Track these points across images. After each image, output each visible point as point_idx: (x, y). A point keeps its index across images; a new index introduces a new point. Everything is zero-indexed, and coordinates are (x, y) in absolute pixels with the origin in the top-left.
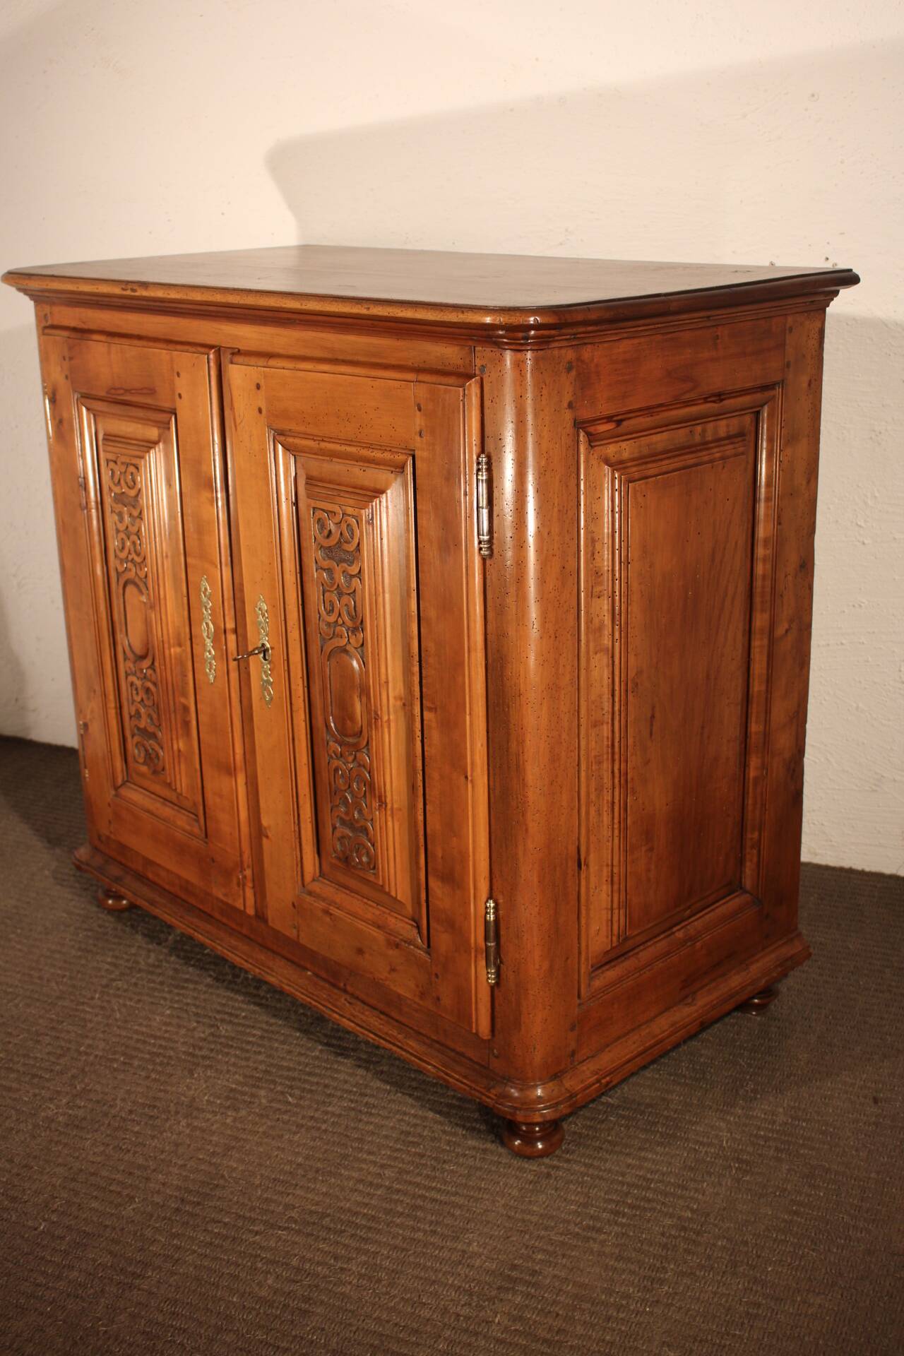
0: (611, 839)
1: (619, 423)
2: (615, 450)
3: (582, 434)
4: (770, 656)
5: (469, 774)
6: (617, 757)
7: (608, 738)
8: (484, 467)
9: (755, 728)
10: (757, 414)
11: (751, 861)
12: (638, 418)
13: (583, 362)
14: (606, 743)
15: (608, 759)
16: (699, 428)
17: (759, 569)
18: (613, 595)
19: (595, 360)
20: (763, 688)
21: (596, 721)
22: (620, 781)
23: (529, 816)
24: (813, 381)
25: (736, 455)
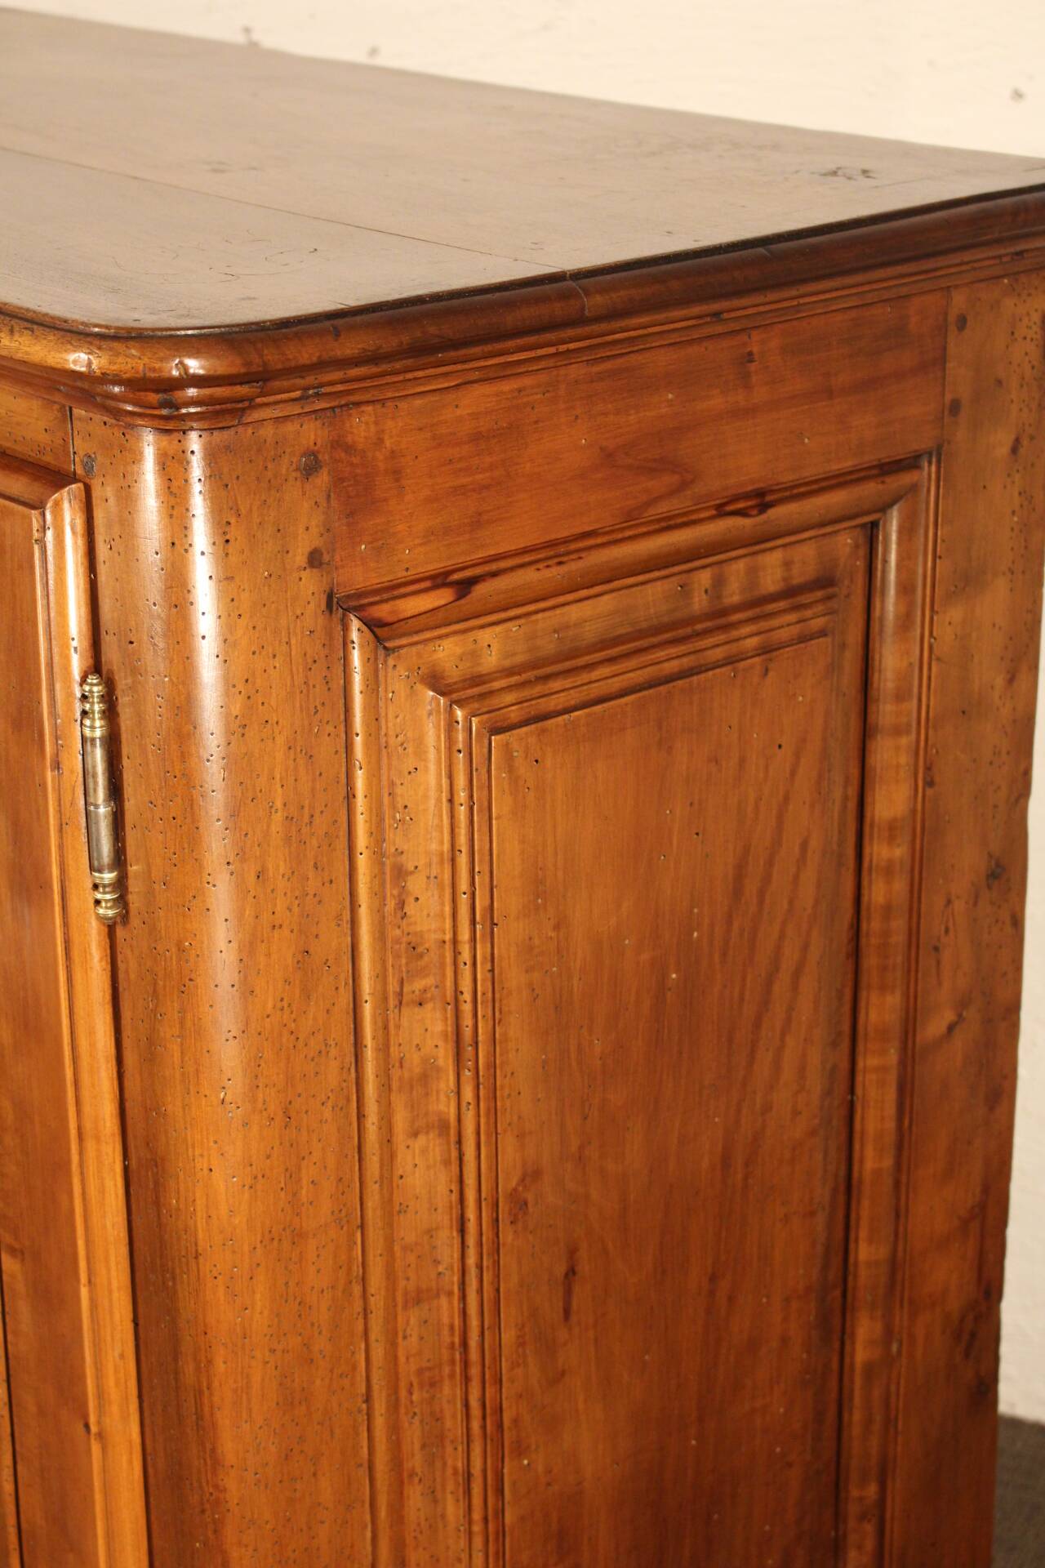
0: (464, 1556)
1: (464, 587)
2: (459, 650)
3: (355, 624)
4: (905, 1089)
5: (92, 1420)
6: (475, 1371)
7: (452, 1328)
8: (97, 707)
9: (868, 1252)
10: (872, 534)
11: (860, 1548)
12: (521, 572)
13: (349, 449)
14: (447, 1339)
15: (452, 1376)
16: (704, 578)
17: (877, 892)
18: (457, 1000)
19: (388, 443)
20: (888, 1162)
21: (419, 1291)
22: (484, 1427)
23: (230, 1534)
24: (1025, 442)
25: (803, 639)
